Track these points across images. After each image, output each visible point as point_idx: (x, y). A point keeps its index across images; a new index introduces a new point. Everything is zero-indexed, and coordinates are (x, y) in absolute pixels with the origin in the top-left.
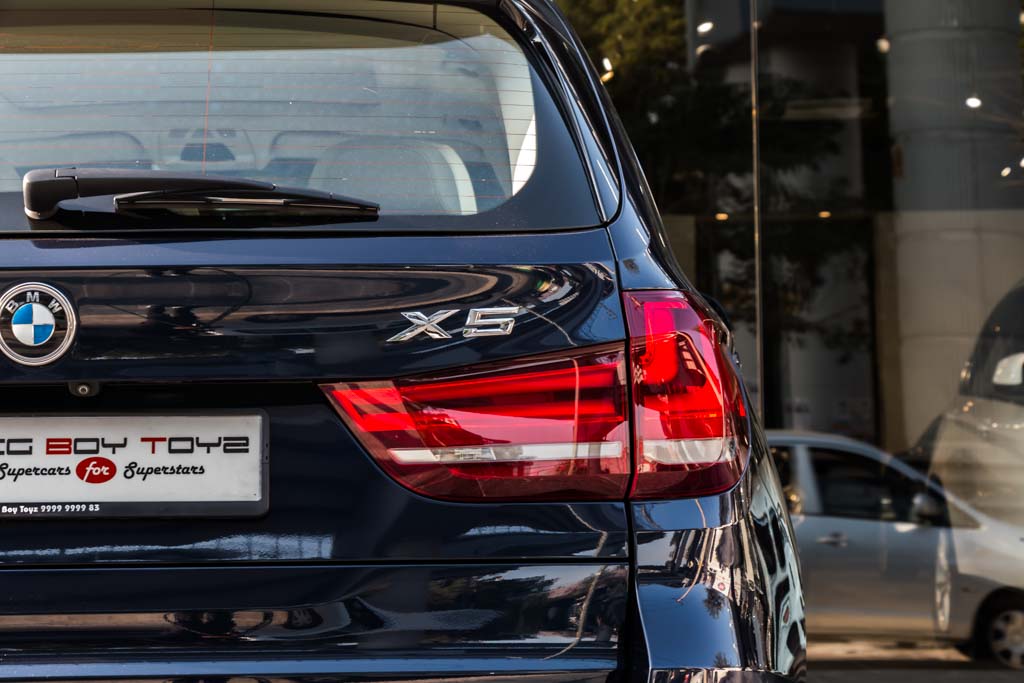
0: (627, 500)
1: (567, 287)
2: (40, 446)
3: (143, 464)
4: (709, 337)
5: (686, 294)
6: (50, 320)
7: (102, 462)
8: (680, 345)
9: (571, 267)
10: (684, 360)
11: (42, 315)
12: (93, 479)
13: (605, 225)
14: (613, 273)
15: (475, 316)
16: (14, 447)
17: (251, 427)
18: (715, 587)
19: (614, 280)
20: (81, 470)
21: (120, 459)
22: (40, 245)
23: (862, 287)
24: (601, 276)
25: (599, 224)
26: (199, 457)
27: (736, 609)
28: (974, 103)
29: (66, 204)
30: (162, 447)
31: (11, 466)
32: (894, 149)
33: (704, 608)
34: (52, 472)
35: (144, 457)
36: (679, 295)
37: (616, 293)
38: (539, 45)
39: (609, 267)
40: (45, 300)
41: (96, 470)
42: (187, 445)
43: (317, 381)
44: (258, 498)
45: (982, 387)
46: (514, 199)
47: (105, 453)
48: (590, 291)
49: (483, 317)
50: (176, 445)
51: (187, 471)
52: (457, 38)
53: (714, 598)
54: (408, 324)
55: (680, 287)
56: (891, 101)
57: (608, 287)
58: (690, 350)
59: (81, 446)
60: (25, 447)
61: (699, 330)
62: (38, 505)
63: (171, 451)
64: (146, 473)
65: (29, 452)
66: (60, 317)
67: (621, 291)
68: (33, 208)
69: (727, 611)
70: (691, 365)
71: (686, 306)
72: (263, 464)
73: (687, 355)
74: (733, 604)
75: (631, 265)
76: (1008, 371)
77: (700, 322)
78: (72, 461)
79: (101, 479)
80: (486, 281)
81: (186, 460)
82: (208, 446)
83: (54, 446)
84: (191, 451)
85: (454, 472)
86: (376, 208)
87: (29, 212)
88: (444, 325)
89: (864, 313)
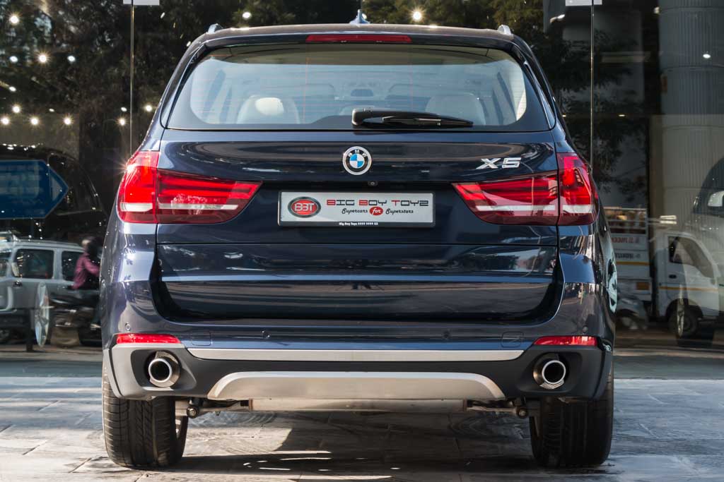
0: (557, 226)
1: (536, 153)
2: (357, 202)
3: (392, 209)
4: (585, 169)
5: (578, 154)
6: (363, 160)
7: (378, 208)
8: (574, 173)
9: (536, 144)
10: (576, 178)
11: (360, 158)
12: (375, 214)
13: (550, 130)
14: (553, 147)
15: (506, 160)
16: (348, 203)
17: (429, 197)
18: (586, 255)
19: (554, 150)
20: (371, 211)
21: (385, 207)
22: (356, 134)
23: (643, 157)
24: (549, 149)
25: (547, 129)
26: (411, 207)
27: (593, 263)
28: (707, 56)
29: (366, 120)
30: (399, 203)
31: (348, 209)
32: (662, 76)
33: (582, 263)
34: (361, 211)
35: (392, 207)
36: (575, 155)
37: (554, 154)
38: (526, 65)
39: (551, 144)
40: (361, 152)
41: (376, 211)
42: (407, 203)
43: (451, 182)
44: (432, 221)
45: (703, 209)
46: (517, 122)
47: (379, 205)
48: (544, 153)
49: (509, 161)
50: (403, 203)
51: (407, 212)
52: (495, 61)
53: (586, 259)
54: (483, 163)
55: (576, 152)
56: (661, 53)
57: (551, 152)
58: (579, 174)
59: (371, 203)
60: (352, 203)
61: (582, 167)
62: (357, 222)
63: (402, 205)
64: (393, 212)
65: (353, 205)
66: (366, 159)
67: (556, 153)
68: (355, 121)
69: (591, 263)
70: (579, 180)
71: (578, 158)
72: (434, 210)
73: (578, 176)
74: (592, 261)
75: (560, 144)
76: (716, 200)
77: (583, 164)
78: (368, 208)
79: (378, 214)
80: (510, 149)
81: (407, 208)
82: (415, 203)
83: (362, 203)
84: (409, 205)
85: (497, 214)
86: (472, 123)
87: (354, 122)
88: (495, 163)
89: (643, 172)
